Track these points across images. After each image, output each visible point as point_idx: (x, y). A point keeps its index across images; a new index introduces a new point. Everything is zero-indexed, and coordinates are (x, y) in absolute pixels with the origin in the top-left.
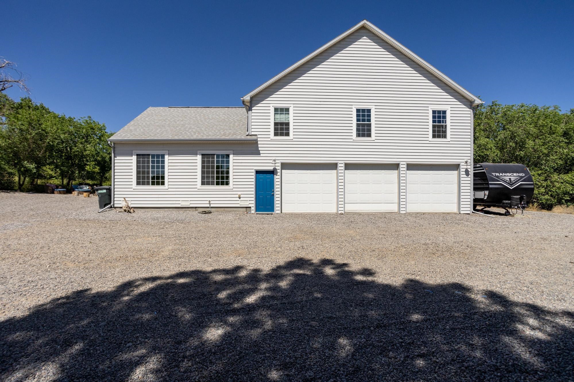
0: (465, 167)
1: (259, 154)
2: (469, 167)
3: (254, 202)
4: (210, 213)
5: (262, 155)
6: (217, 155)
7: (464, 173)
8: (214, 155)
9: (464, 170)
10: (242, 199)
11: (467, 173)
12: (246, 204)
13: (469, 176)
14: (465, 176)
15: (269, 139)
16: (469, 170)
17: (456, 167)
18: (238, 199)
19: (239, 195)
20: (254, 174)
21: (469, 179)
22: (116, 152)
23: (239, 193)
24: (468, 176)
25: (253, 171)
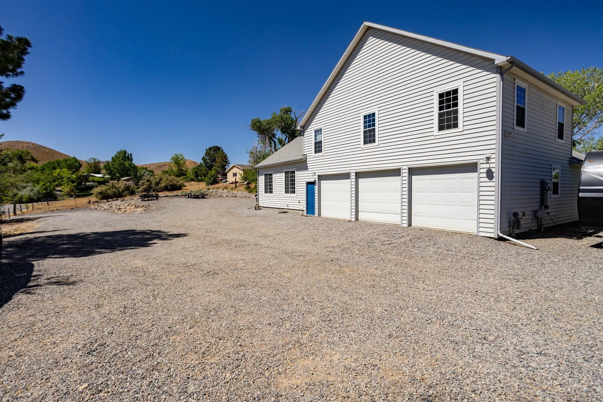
0: (487, 166)
1: (307, 169)
2: (492, 165)
3: (305, 206)
4: (287, 212)
5: (309, 170)
6: (291, 172)
7: (485, 175)
8: (289, 172)
9: (485, 170)
10: (301, 204)
11: (490, 175)
12: (301, 208)
13: (494, 180)
14: (487, 180)
15: (312, 157)
16: (493, 170)
17: (471, 167)
18: (298, 204)
19: (299, 201)
20: (305, 185)
21: (493, 184)
22: (259, 174)
23: (299, 199)
24: (492, 179)
25: (305, 182)
